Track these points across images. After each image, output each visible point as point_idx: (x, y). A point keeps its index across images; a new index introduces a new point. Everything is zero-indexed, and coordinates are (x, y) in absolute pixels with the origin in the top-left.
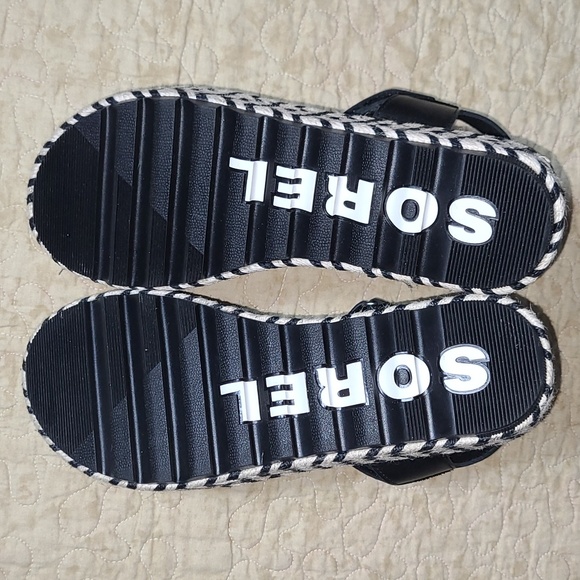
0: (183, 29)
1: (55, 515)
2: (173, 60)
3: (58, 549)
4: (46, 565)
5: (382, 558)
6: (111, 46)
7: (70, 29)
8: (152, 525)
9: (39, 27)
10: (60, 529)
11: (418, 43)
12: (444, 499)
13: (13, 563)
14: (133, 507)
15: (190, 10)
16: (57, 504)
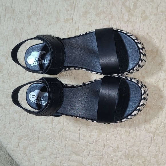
0: (74, 9)
1: (44, 122)
2: (71, 17)
3: (45, 129)
4: (42, 133)
5: (116, 145)
6: (59, 15)
7: (52, 12)
8: (63, 127)
9: (46, 12)
10: (45, 125)
11: (131, 5)
12: (134, 132)
13: (37, 131)
14: (59, 122)
15: (76, 4)
16: (45, 119)
